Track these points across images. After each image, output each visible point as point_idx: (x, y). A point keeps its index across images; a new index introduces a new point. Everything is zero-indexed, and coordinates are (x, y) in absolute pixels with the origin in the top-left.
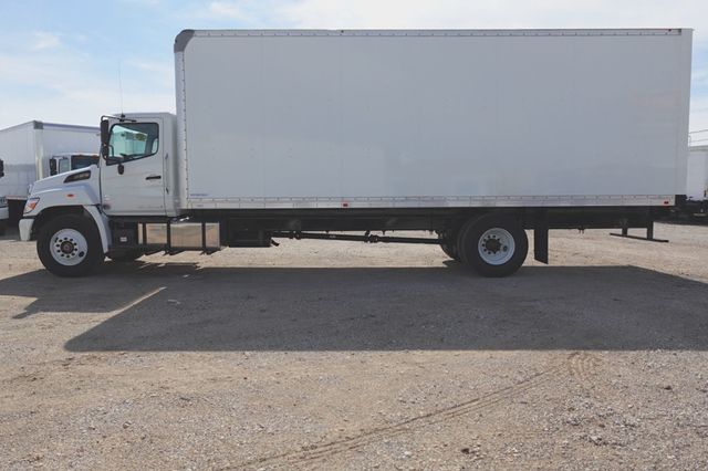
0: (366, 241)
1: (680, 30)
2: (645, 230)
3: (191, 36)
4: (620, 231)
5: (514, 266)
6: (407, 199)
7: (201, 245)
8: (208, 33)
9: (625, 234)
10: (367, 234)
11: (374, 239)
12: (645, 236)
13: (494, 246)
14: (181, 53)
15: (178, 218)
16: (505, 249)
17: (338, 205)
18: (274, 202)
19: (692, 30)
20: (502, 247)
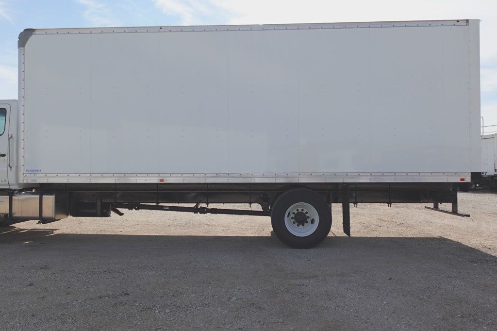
0: (196, 212)
1: (467, 21)
2: (450, 204)
3: (31, 34)
4: (431, 205)
5: (321, 238)
6: (217, 175)
7: (38, 215)
8: (46, 32)
9: (436, 208)
10: (197, 206)
11: (204, 211)
12: (451, 210)
13: (301, 219)
14: (22, 48)
15: (20, 191)
16: (313, 221)
17: (155, 181)
18: (98, 177)
19: (478, 21)
20: (309, 220)
